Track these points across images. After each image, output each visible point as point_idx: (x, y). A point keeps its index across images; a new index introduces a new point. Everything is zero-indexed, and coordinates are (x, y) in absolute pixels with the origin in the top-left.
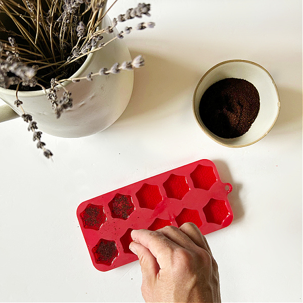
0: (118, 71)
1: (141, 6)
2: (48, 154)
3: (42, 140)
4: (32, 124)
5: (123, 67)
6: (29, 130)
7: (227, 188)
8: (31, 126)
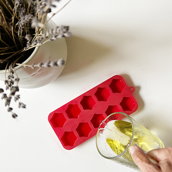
0: (49, 66)
1: (63, 27)
2: (14, 116)
3: (11, 106)
4: (4, 96)
5: (51, 64)
6: (2, 99)
7: (132, 89)
8: (3, 96)
